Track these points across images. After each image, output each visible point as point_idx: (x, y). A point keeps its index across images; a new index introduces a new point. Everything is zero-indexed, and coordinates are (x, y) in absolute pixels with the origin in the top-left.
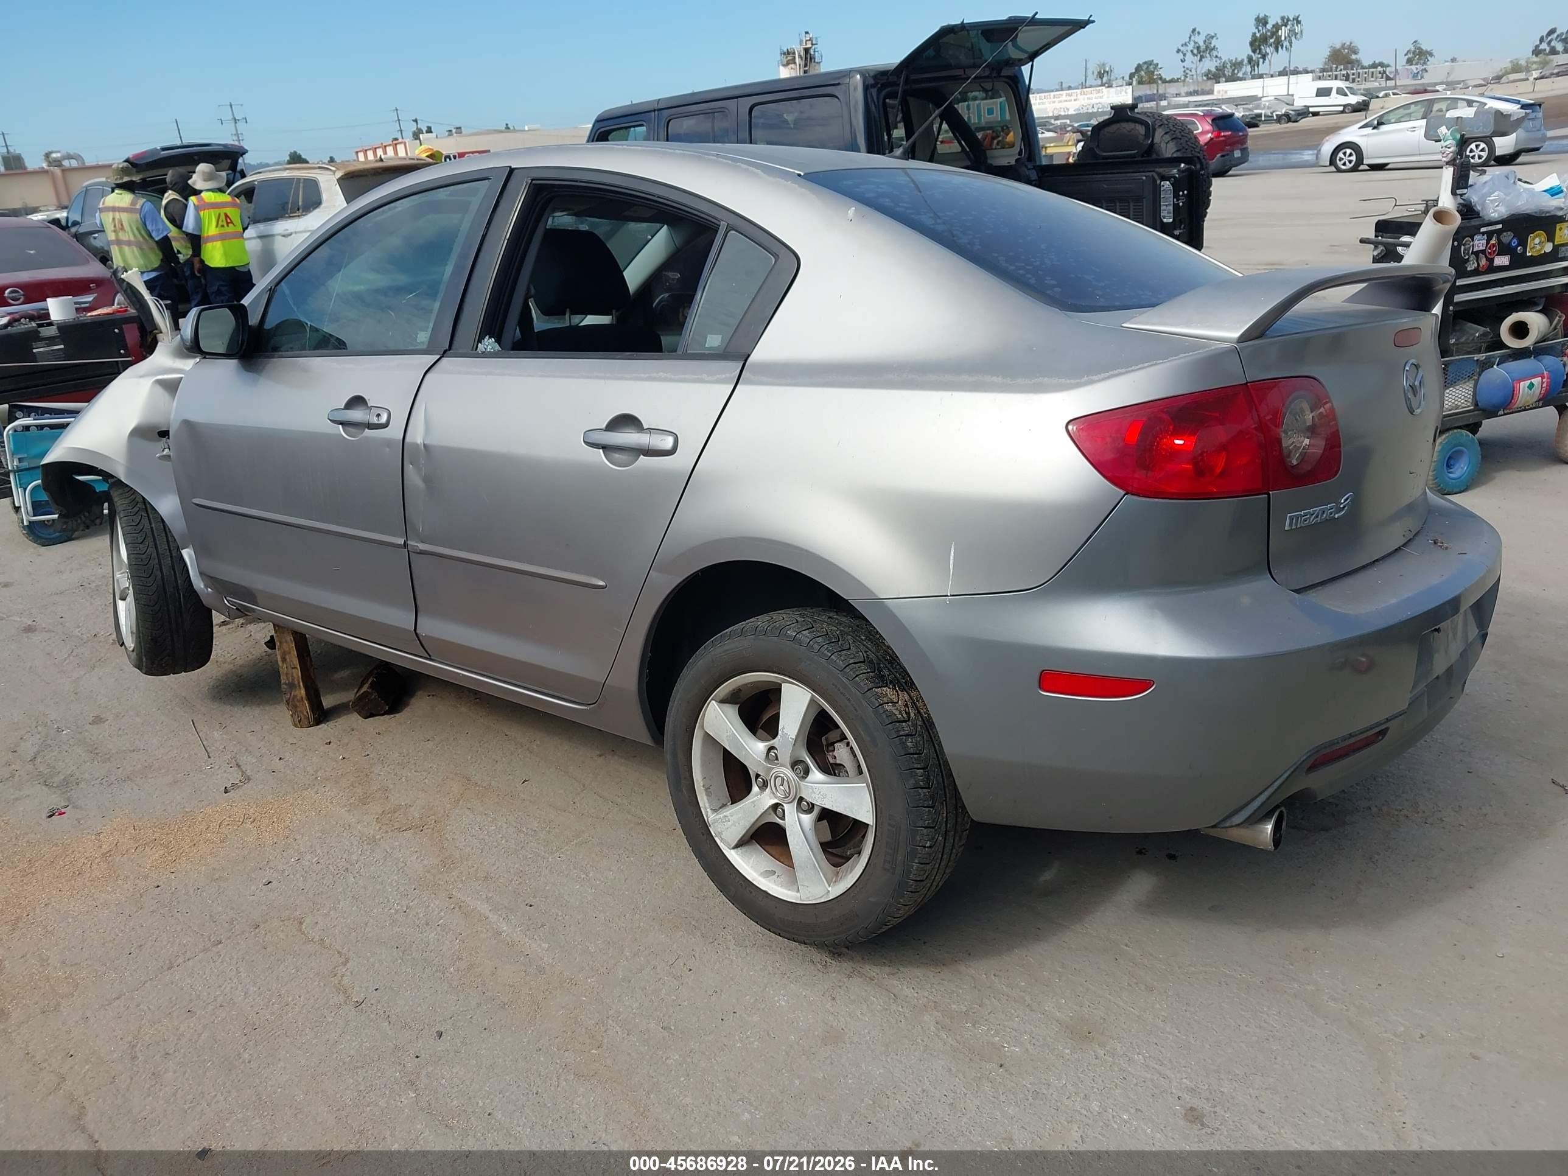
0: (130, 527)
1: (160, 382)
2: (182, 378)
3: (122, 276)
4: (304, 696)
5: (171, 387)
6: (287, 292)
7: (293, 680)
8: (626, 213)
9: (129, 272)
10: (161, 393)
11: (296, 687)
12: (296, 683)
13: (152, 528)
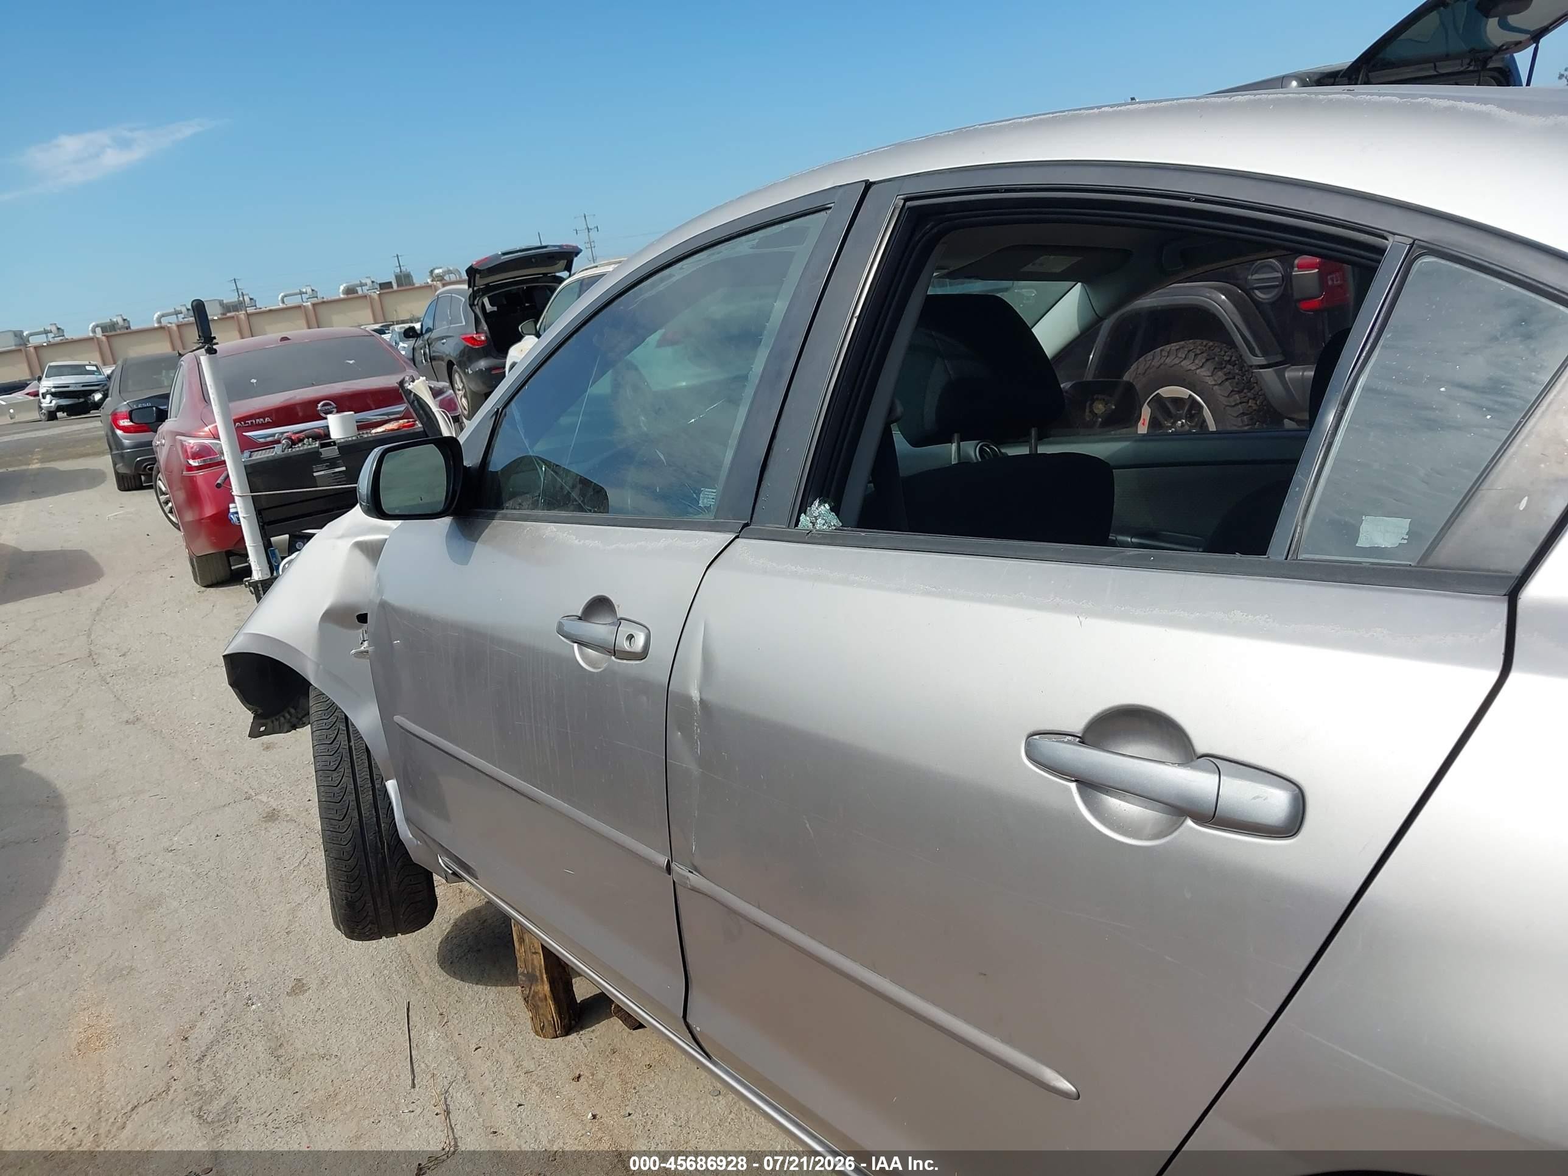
0: (322, 747)
1: (361, 546)
2: (386, 539)
3: (409, 387)
4: (548, 994)
5: (372, 551)
6: (517, 416)
7: (533, 969)
8: (1029, 268)
9: (416, 381)
10: (361, 559)
11: (537, 981)
12: (538, 974)
13: (350, 748)
